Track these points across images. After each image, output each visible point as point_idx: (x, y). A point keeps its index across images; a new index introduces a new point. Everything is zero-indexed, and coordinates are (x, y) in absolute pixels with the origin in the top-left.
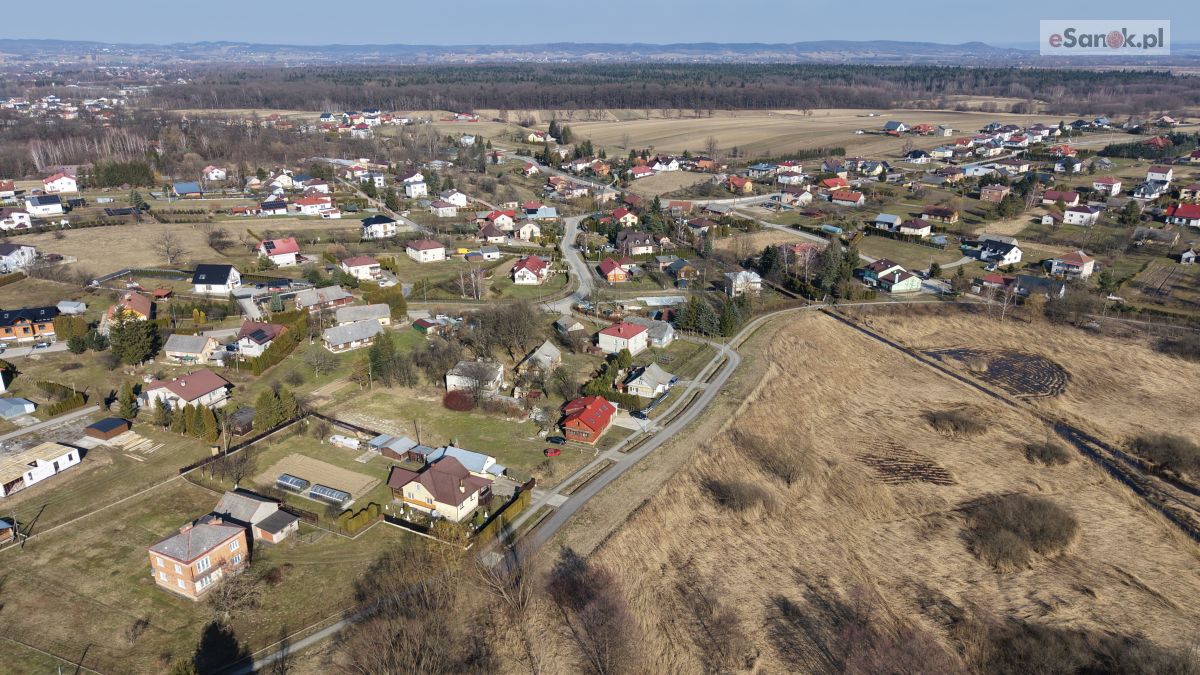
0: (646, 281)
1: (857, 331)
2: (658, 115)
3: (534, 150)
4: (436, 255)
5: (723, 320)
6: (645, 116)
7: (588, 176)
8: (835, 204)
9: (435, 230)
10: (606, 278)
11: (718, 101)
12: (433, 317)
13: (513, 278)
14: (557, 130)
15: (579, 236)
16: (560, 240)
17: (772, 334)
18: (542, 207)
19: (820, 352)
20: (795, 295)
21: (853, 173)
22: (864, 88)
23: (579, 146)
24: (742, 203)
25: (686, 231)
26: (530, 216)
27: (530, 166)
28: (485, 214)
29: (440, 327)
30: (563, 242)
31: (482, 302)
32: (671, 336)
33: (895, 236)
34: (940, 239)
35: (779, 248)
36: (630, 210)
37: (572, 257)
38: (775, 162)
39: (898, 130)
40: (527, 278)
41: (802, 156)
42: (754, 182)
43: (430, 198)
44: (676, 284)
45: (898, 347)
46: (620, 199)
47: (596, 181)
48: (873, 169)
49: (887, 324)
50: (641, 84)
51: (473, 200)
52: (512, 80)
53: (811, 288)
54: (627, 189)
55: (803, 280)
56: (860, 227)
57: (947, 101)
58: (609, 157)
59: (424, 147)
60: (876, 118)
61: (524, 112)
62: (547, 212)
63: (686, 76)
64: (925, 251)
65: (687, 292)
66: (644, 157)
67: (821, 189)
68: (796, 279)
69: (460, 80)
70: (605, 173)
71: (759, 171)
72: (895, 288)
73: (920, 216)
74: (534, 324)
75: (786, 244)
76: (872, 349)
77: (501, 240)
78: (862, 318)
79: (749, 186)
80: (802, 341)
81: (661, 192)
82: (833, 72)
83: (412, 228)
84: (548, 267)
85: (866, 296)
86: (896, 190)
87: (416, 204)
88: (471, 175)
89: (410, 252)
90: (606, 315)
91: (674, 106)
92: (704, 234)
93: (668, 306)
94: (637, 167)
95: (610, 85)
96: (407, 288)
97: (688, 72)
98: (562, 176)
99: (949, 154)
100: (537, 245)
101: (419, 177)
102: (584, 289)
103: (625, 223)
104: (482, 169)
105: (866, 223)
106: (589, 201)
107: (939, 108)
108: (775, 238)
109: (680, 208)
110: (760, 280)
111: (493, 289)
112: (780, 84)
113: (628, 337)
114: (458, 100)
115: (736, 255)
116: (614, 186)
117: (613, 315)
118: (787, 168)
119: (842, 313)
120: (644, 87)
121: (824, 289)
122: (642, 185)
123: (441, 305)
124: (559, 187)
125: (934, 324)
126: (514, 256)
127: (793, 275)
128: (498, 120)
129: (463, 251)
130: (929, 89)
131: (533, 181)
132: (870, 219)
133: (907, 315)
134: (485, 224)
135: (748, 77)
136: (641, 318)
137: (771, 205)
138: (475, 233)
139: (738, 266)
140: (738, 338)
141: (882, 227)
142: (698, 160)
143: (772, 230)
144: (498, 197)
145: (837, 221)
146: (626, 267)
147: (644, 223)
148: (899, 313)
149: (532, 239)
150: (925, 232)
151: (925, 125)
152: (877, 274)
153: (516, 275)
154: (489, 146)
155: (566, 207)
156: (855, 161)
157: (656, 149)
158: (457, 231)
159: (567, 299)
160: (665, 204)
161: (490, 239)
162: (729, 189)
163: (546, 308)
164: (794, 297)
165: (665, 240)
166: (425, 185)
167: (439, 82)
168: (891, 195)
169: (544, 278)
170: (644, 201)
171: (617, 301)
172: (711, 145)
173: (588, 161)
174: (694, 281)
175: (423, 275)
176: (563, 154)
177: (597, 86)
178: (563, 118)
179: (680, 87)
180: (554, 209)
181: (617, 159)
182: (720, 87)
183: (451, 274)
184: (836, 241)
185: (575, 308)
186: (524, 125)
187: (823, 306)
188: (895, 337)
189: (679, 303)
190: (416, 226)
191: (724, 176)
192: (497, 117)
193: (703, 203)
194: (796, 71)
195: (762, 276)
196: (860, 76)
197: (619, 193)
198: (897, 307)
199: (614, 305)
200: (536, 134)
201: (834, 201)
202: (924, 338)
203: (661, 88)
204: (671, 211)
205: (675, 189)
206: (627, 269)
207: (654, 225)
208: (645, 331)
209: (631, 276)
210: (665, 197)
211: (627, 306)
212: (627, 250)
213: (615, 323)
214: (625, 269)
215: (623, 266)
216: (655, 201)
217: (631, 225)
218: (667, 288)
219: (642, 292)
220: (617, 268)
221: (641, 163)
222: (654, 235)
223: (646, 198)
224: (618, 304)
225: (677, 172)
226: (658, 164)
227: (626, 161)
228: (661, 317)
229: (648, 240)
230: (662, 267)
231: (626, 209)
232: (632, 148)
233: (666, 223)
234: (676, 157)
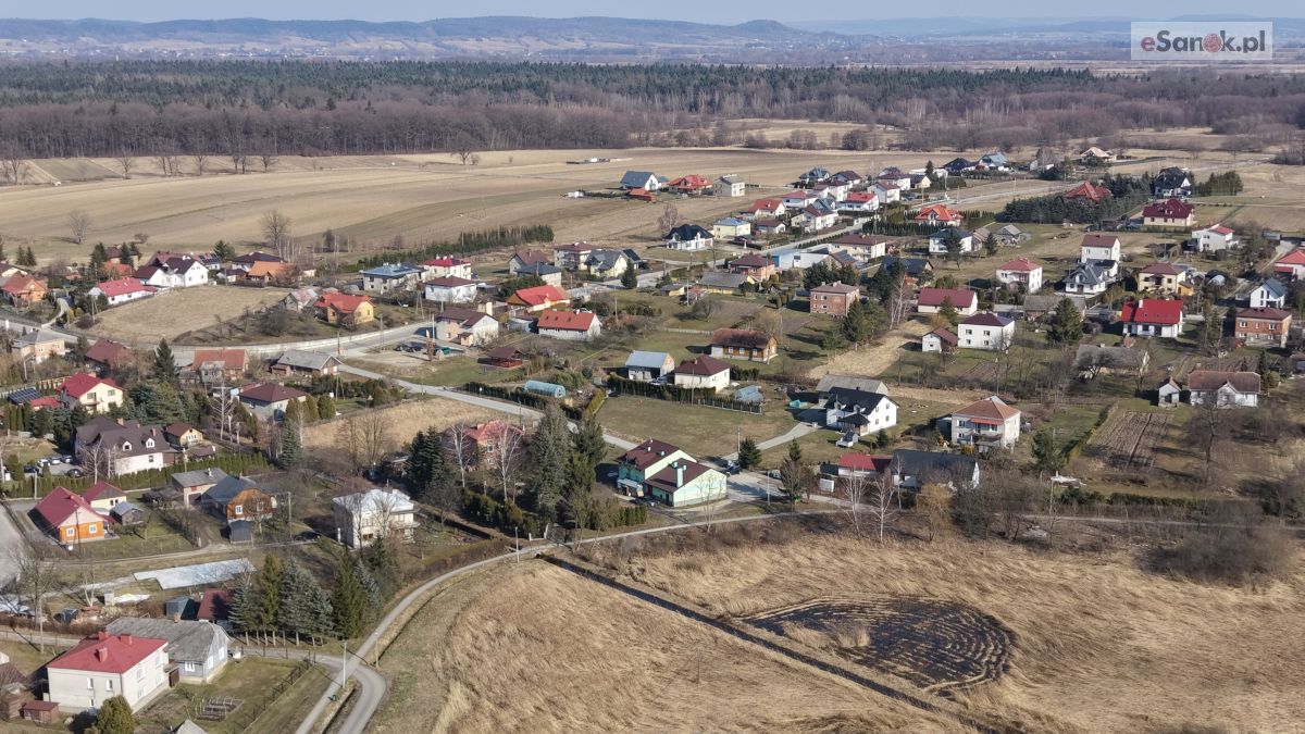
0: (155, 533)
1: (617, 594)
2: (151, 169)
5: (339, 602)
6: (120, 170)
8: (544, 337)
10: (56, 534)
11: (281, 138)
17: (447, 620)
19: (549, 646)
20: (486, 530)
21: (573, 275)
22: (575, 108)
24: (357, 345)
25: (239, 412)
32: (223, 653)
33: (667, 394)
34: (750, 393)
35: (444, 434)
36: (102, 376)
38: (416, 259)
39: (647, 187)
41: (470, 246)
42: (377, 301)
44: (226, 533)
45: (699, 617)
46: (78, 354)
47: (14, 317)
48: (609, 265)
49: (672, 572)
50: (107, 104)
53: (519, 513)
54: (93, 330)
55: (499, 497)
56: (599, 381)
57: (728, 131)
58: (43, 262)
60: (604, 167)
63: (205, 88)
64: (726, 418)
65: (252, 548)
66: (126, 259)
67: (513, 312)
68: (485, 497)
70: (37, 297)
71: (385, 278)
72: (679, 497)
73: (708, 350)
75: (458, 426)
76: (649, 628)
78: (623, 564)
79: (366, 310)
80: (510, 629)
81: (173, 333)
82: (510, 77)
85: (627, 519)
86: (657, 303)
90: (61, 623)
91: (186, 149)
92: (279, 416)
93: (211, 586)
94: (111, 283)
95: (33, 108)
97: (209, 78)
99: (744, 229)
102: (1, 569)
103: (94, 406)
105: (608, 371)
106: (1, 364)
107: (717, 143)
108: (434, 416)
109: (220, 364)
110: (410, 506)
112: (410, 103)
113: (120, 667)
115: (354, 457)
116: (59, 324)
117: (79, 621)
118: (441, 271)
119: (585, 559)
120: (114, 110)
121: (544, 512)
122: (129, 319)
125: (759, 562)
127: (478, 488)
130: (694, 107)
132: (617, 362)
133: (709, 550)
135: (339, 89)
136: (149, 621)
137: (417, 347)
139: (360, 479)
140: (378, 638)
141: (640, 377)
142: (249, 260)
143: (424, 397)
145: (553, 371)
146: (104, 505)
147: (138, 402)
148: (692, 546)
150: (720, 381)
151: (694, 177)
152: (641, 470)
156: (573, 251)
157: (151, 240)
160: (183, 357)
162: (325, 319)
164: (486, 536)
165: (191, 437)
168: (648, 313)
170: (136, 353)
171: (88, 587)
172: (276, 228)
174: (266, 522)
177: (4, 110)
179: (195, 110)
181: (62, 266)
182: (283, 109)
184: (556, 412)
187: (545, 549)
188: (691, 597)
189: (237, 576)
191: (312, 292)
193: (270, 350)
194: (437, 76)
195: (414, 496)
196: (561, 86)
197: (73, 339)
198: (687, 534)
199: (81, 597)
201: (542, 332)
202: (746, 592)
203: (153, 113)
204: (199, 372)
205: (204, 325)
206: (104, 510)
207: (163, 405)
208: (160, 649)
209: (117, 525)
210: (182, 342)
211: (112, 595)
212: (103, 466)
213: (88, 638)
214: (100, 509)
215: (95, 504)
216: (160, 352)
217: (107, 409)
218: (205, 544)
219: (147, 560)
220: (80, 510)
221: (121, 271)
222: (165, 428)
223: (139, 347)
224: (89, 593)
225: (205, 288)
226: (159, 272)
227: (83, 269)
228: (197, 611)
229: (150, 440)
230: (190, 496)
231: (93, 375)
232: (97, 240)
233: (191, 399)
234: (201, 257)
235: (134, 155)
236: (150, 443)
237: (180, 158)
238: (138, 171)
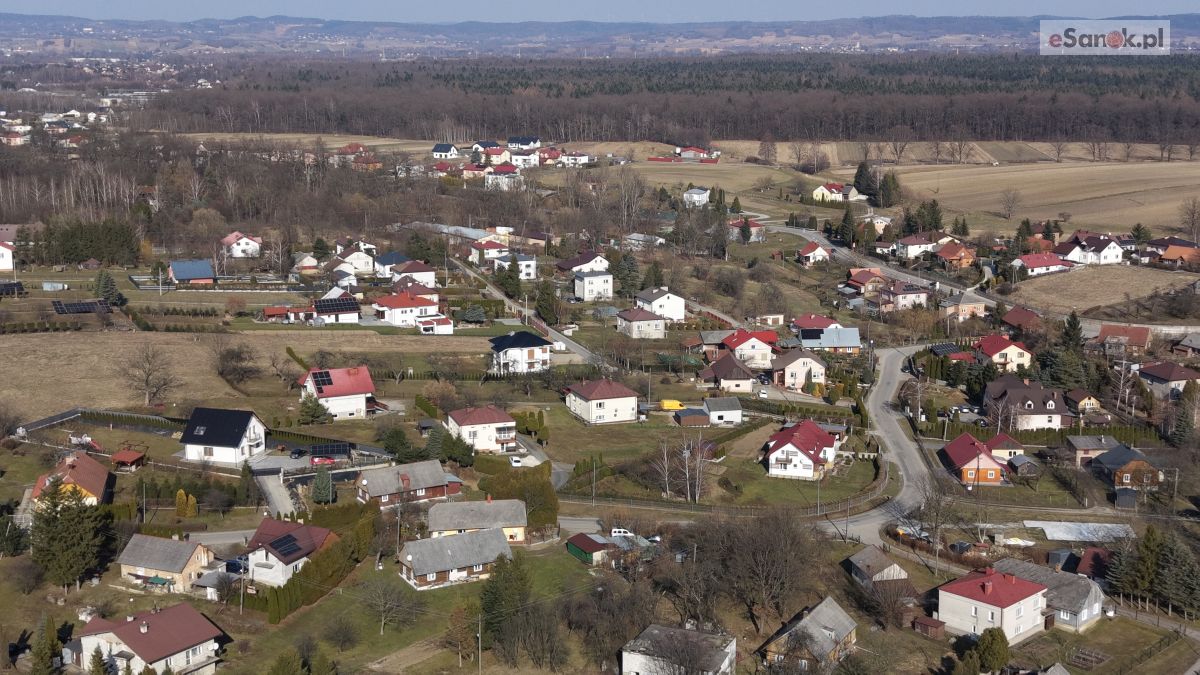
0: (1046, 486)
2: (1081, 154)
3: (822, 217)
4: (620, 409)
6: (1053, 155)
7: (929, 269)
9: (622, 362)
10: (959, 474)
12: (606, 531)
13: (766, 464)
14: (872, 178)
15: (904, 386)
16: (866, 393)
18: (833, 326)
23: (913, 212)
25: (1137, 386)
26: (807, 344)
27: (813, 247)
28: (718, 336)
29: (615, 552)
30: (871, 397)
31: (702, 507)
32: (1097, 608)
36: (1014, 340)
37: (887, 428)
40: (794, 465)
43: (619, 301)
44: (1112, 498)
46: (995, 317)
47: (944, 280)
50: (1048, 94)
51: (697, 308)
52: (788, 86)
54: (1012, 297)
58: (974, 233)
59: (614, 207)
61: (809, 146)
62: (842, 337)
63: (1141, 79)
65: (1135, 516)
66: (1048, 235)
69: (689, 86)
70: (966, 263)
74: (803, 561)
77: (746, 386)
81: (1083, 306)
83: (579, 357)
84: (837, 444)
87: (590, 312)
88: (698, 261)
89: (574, 403)
90: (955, 553)
91: (1116, 136)
92: (1176, 395)
93: (1093, 544)
94: (1032, 256)
95: (983, 96)
96: (561, 471)
97: (1146, 71)
98: (877, 268)
100: (816, 400)
101: (600, 263)
102: (910, 496)
103: (1004, 365)
104: (719, 251)
106: (928, 319)
109: (1124, 339)
111: (724, 483)
113: (1002, 602)
114: (684, 124)
116: (982, 289)
117: (969, 554)
120: (1054, 99)
122: (1045, 290)
123: (622, 508)
124: (868, 289)
126: (771, 420)
128: (755, 160)
129: (671, 405)
131: (818, 275)
134: (718, 354)
136: (1032, 566)
138: (697, 371)
142: (1164, 244)
144: (746, 304)
146: (1003, 455)
147: (1044, 366)
149: (808, 387)
153: (773, 458)
154: (736, 208)
155: (881, 327)
157: (1073, 219)
158: (663, 366)
159: (874, 512)
160: (1090, 330)
161: (724, 383)
163: (830, 529)
165: (1089, 404)
166: (610, 278)
167: (650, 89)
169: (829, 466)
170: (1047, 322)
171: (982, 525)
172: (1194, 216)
173: (930, 241)
174: (1151, 494)
175: (592, 447)
176: (880, 225)
177: (958, 97)
178: (883, 154)
179: (1130, 101)
180: (854, 333)
181: (991, 237)
183: (646, 448)
185: (890, 533)
186: (807, 169)
189: (1118, 540)
190: (587, 354)
192: (756, 155)
193: (1174, 330)
197: (993, 304)
199: (974, 533)
200: (829, 187)
203: (1089, 102)
204: (1103, 345)
205: (1113, 302)
206: (1004, 459)
207: (1066, 371)
208: (1040, 593)
209: (1013, 474)
210: (1091, 315)
211: (1002, 536)
212: (1006, 420)
213: (976, 571)
214: (999, 458)
215: (995, 453)
216: (1069, 323)
217: (1015, 369)
218: (1091, 505)
219: (1036, 510)
220: (982, 456)
221: (1043, 246)
222: (1065, 393)
223: (1051, 316)
224: (982, 531)
225: (1117, 267)
226: (1077, 249)
227: (1009, 242)
228: (1077, 565)
229: (1051, 402)
230: (1082, 458)
231: (1007, 337)
232: (1024, 217)
233: (1093, 369)
234: (1118, 238)
235: (1068, 141)
236: (1051, 405)
237: (1109, 144)
238: (1069, 155)
